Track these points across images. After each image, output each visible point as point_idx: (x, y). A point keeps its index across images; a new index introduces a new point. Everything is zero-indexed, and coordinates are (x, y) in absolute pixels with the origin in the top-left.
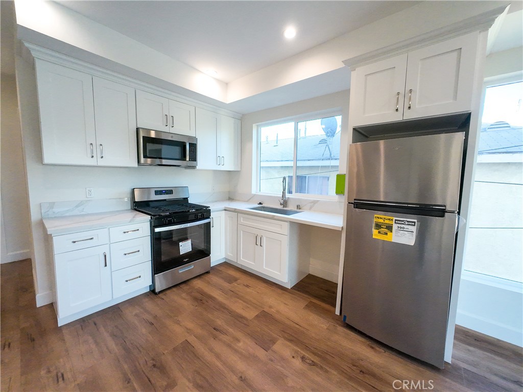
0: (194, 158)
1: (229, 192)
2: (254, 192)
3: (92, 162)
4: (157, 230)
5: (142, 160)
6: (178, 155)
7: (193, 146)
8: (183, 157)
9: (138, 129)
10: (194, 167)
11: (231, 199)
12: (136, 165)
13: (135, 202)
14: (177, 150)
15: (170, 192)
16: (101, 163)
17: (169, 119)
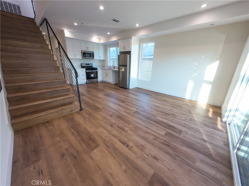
0: (93, 57)
1: (103, 65)
2: (109, 65)
3: (75, 58)
4: (87, 71)
5: (83, 57)
6: (90, 56)
7: (93, 54)
8: (91, 57)
9: (82, 51)
10: (93, 59)
11: (104, 67)
12: (82, 58)
13: (82, 66)
14: (89, 55)
15: (88, 64)
16: (76, 58)
17: (87, 48)
